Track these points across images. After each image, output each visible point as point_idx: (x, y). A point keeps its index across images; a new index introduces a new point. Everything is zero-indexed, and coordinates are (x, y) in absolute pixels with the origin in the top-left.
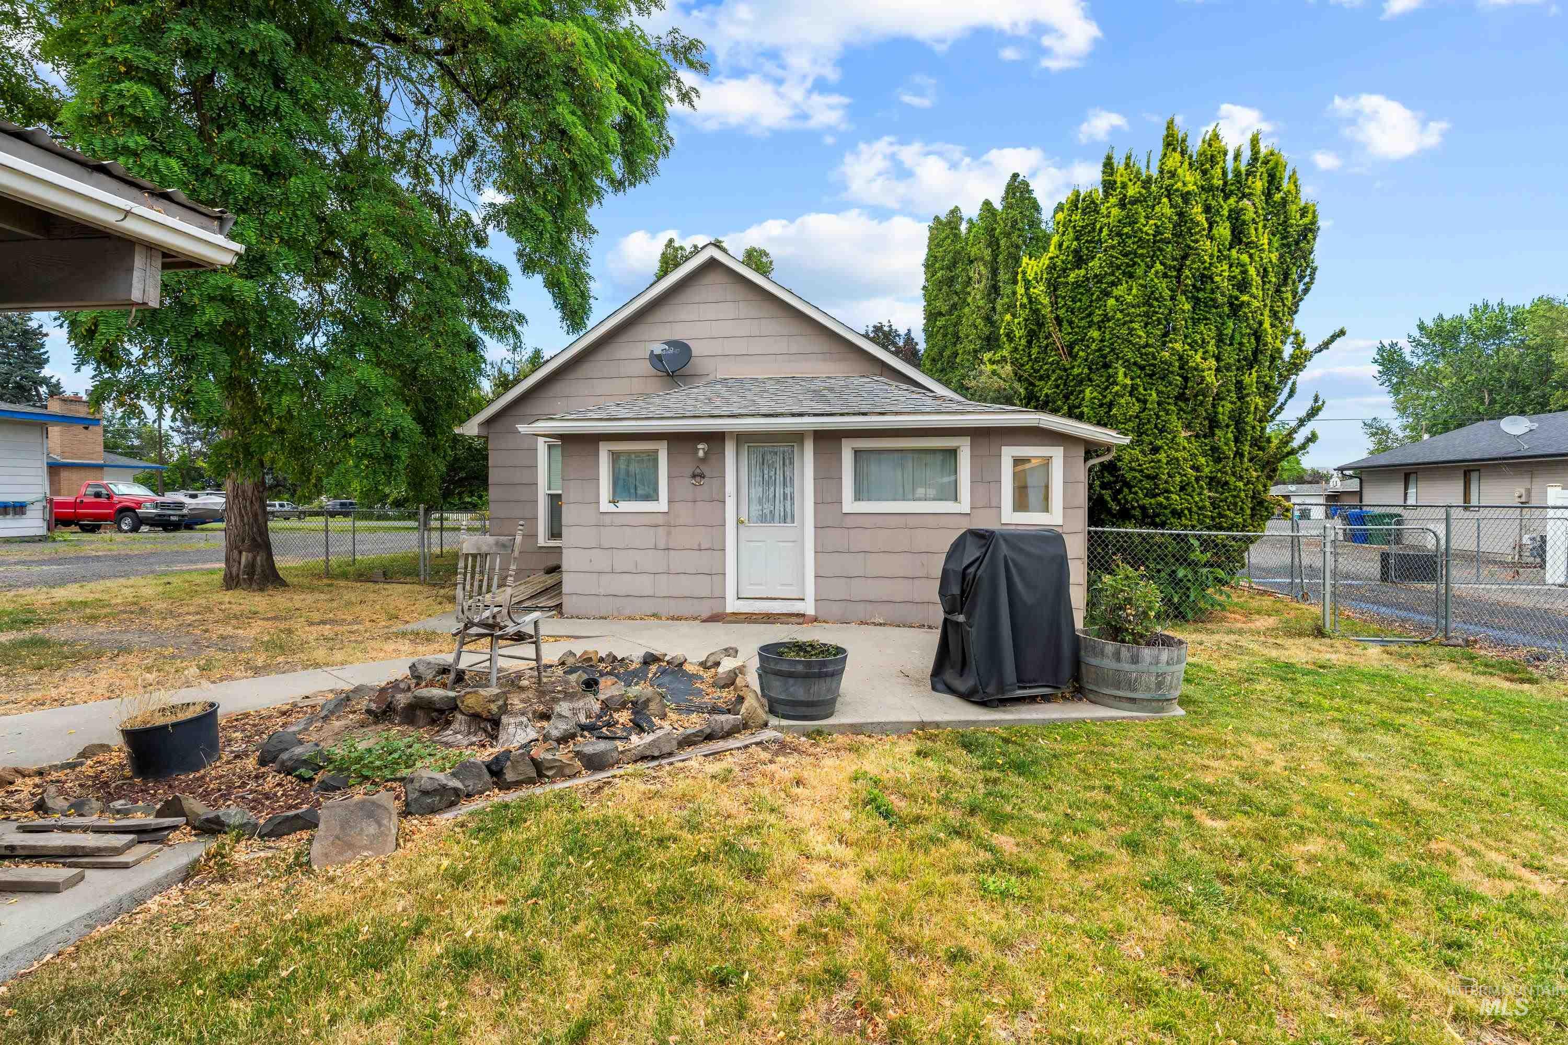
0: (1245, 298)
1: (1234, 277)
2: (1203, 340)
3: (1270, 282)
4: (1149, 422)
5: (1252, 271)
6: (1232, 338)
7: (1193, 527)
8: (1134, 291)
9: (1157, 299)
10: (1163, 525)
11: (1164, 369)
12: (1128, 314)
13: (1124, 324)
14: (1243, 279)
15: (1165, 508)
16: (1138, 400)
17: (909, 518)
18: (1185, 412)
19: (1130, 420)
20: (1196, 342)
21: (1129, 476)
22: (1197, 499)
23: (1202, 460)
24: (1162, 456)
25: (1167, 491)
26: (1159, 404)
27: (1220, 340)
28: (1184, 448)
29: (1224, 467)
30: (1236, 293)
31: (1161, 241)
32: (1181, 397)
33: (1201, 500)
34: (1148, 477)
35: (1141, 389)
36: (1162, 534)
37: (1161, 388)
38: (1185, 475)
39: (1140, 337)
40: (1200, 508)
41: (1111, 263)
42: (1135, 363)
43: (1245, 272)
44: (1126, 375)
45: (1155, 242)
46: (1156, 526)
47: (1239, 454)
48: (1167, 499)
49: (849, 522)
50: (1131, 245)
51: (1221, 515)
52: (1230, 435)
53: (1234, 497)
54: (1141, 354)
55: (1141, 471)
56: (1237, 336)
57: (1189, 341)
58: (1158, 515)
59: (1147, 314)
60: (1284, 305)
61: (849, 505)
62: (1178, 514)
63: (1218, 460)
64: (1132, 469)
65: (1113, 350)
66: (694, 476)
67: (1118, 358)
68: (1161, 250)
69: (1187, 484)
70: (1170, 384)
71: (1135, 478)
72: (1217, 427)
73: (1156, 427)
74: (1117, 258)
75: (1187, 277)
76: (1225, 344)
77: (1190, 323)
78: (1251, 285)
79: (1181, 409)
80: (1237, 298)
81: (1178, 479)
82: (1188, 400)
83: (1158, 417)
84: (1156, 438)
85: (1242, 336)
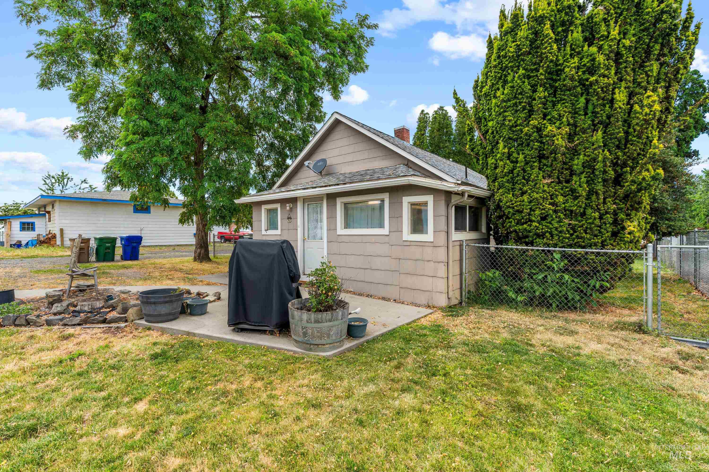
0: (593, 79)
1: (585, 65)
2: (560, 115)
3: (626, 62)
4: (518, 175)
5: (601, 58)
6: (586, 108)
7: (555, 246)
8: (506, 92)
9: (521, 93)
10: (532, 243)
11: (526, 140)
12: (502, 108)
13: (500, 114)
14: (593, 65)
15: (530, 232)
16: (512, 162)
17: (363, 237)
18: (547, 166)
19: (505, 175)
20: (553, 117)
21: (506, 211)
22: (556, 225)
23: (561, 199)
24: (525, 198)
25: (531, 221)
26: (527, 163)
27: (575, 113)
28: (544, 191)
29: (579, 202)
30: (587, 76)
31: (522, 54)
32: (541, 157)
33: (561, 226)
34: (518, 211)
35: (515, 155)
36: (532, 250)
37: (527, 152)
38: (544, 209)
39: (510, 121)
40: (561, 232)
41: (495, 77)
42: (510, 138)
43: (594, 60)
44: (505, 146)
45: (518, 56)
46: (527, 244)
47: (591, 193)
48: (530, 226)
49: (340, 239)
50: (505, 62)
51: (577, 237)
52: (583, 180)
53: (590, 223)
54: (513, 131)
55: (513, 208)
56: (590, 107)
57: (549, 117)
58: (527, 237)
59: (515, 104)
60: (648, 76)
61: (341, 231)
62: (542, 236)
63: (576, 198)
64: (509, 207)
65: (497, 132)
66: (288, 218)
67: (500, 137)
68: (523, 60)
69: (547, 216)
70: (532, 148)
71: (509, 212)
72: (575, 174)
73: (524, 178)
74: (499, 73)
75: (541, 74)
76: (580, 115)
77: (549, 104)
78: (598, 67)
79: (545, 165)
80: (587, 80)
81: (537, 212)
82: (548, 158)
83: (524, 171)
84: (524, 185)
85: (595, 107)
